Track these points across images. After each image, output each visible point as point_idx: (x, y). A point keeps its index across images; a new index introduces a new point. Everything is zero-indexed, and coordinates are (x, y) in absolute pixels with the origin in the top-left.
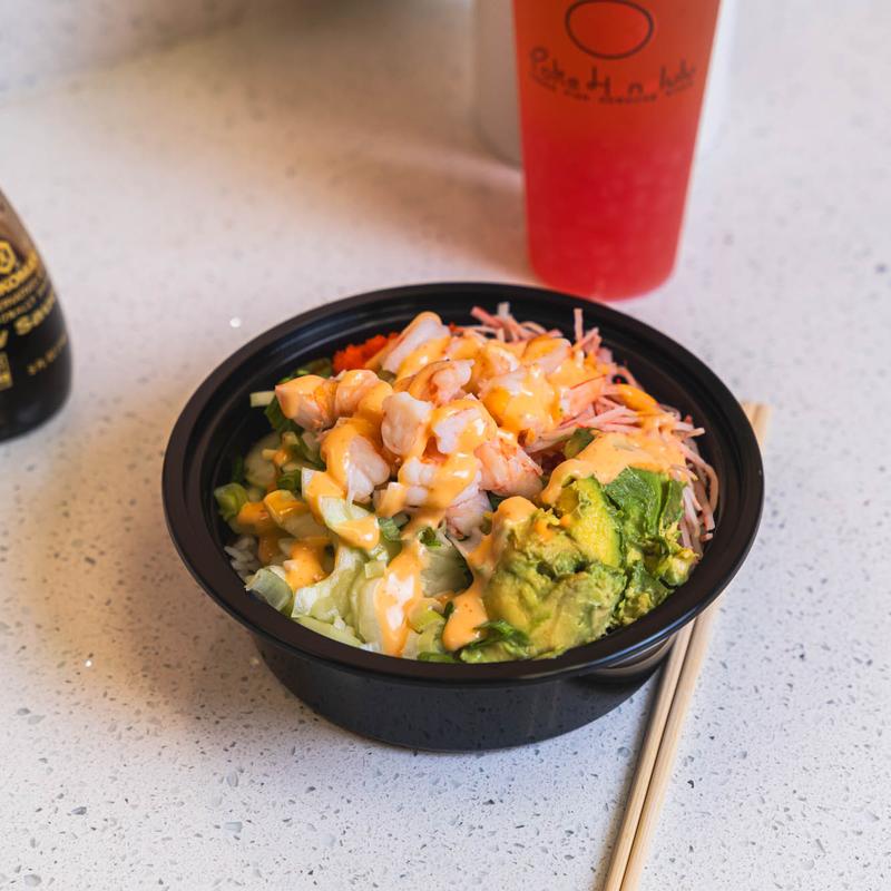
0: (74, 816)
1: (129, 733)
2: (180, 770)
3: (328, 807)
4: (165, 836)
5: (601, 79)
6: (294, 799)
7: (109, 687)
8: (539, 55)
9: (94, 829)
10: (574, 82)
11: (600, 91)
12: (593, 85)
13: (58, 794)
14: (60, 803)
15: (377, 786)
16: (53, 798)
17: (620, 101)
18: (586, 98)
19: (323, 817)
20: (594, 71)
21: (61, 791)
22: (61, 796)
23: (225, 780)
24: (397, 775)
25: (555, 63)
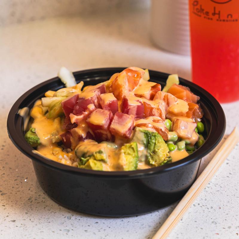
0: (11, 222)
1: (35, 201)
2: (51, 213)
3: (102, 228)
4: (41, 231)
5: (217, 12)
6: (90, 225)
7: (31, 188)
8: (196, 3)
9: (17, 226)
10: (207, 13)
11: (217, 16)
12: (214, 14)
13: (6, 215)
14: (7, 218)
15: (121, 224)
16: (5, 216)
17: (224, 20)
18: (212, 19)
19: (99, 231)
20: (215, 8)
21: (8, 215)
22: (8, 216)
23: (66, 217)
24: (129, 222)
25: (201, 6)
